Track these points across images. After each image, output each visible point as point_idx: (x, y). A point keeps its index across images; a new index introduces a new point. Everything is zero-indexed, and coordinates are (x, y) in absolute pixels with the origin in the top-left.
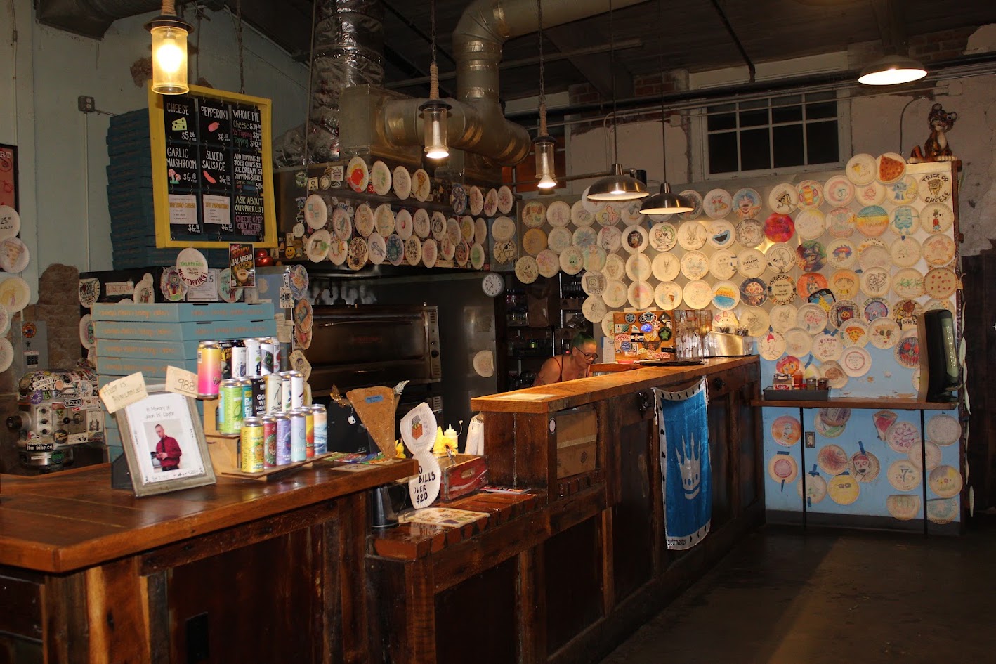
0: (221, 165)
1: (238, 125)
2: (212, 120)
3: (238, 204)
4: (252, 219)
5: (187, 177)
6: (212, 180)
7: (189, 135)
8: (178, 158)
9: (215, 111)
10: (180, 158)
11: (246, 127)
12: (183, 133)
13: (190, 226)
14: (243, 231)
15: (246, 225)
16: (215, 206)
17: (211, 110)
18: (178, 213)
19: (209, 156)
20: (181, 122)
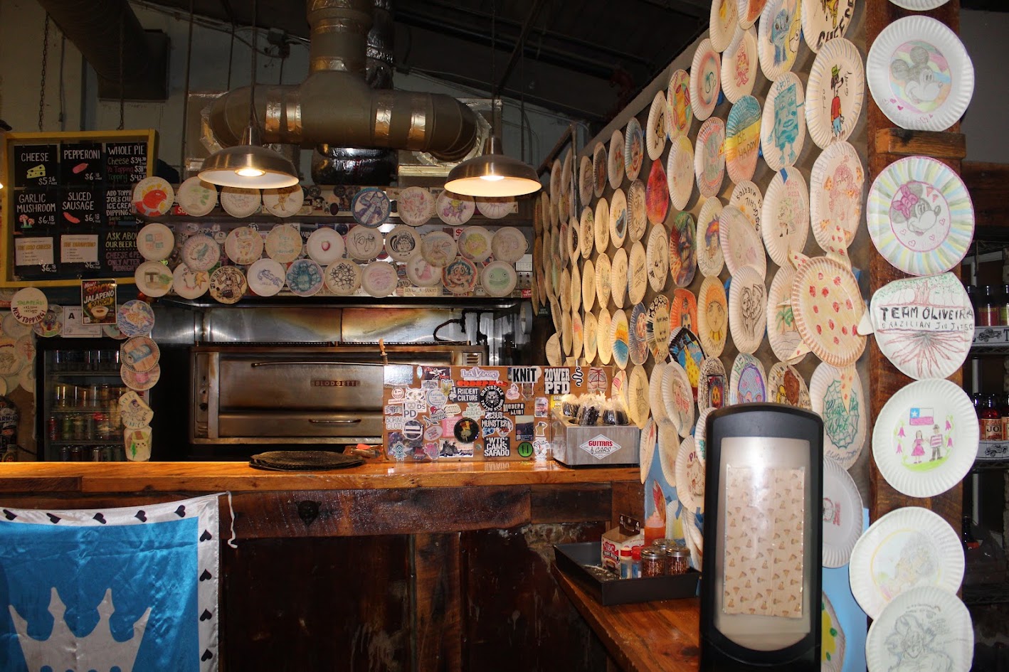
0: (88, 204)
1: (114, 162)
2: (78, 161)
3: (109, 240)
4: (128, 254)
5: (42, 220)
6: (75, 221)
7: (48, 180)
8: (32, 203)
9: (83, 153)
10: (35, 204)
11: (126, 162)
12: (40, 180)
13: (43, 266)
14: (114, 268)
15: (120, 261)
16: (76, 245)
17: (76, 153)
18: (27, 255)
19: (72, 197)
20: (39, 169)
